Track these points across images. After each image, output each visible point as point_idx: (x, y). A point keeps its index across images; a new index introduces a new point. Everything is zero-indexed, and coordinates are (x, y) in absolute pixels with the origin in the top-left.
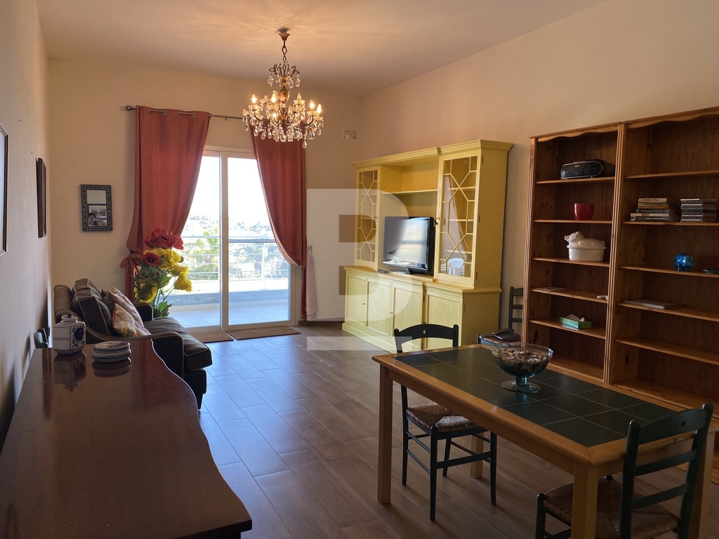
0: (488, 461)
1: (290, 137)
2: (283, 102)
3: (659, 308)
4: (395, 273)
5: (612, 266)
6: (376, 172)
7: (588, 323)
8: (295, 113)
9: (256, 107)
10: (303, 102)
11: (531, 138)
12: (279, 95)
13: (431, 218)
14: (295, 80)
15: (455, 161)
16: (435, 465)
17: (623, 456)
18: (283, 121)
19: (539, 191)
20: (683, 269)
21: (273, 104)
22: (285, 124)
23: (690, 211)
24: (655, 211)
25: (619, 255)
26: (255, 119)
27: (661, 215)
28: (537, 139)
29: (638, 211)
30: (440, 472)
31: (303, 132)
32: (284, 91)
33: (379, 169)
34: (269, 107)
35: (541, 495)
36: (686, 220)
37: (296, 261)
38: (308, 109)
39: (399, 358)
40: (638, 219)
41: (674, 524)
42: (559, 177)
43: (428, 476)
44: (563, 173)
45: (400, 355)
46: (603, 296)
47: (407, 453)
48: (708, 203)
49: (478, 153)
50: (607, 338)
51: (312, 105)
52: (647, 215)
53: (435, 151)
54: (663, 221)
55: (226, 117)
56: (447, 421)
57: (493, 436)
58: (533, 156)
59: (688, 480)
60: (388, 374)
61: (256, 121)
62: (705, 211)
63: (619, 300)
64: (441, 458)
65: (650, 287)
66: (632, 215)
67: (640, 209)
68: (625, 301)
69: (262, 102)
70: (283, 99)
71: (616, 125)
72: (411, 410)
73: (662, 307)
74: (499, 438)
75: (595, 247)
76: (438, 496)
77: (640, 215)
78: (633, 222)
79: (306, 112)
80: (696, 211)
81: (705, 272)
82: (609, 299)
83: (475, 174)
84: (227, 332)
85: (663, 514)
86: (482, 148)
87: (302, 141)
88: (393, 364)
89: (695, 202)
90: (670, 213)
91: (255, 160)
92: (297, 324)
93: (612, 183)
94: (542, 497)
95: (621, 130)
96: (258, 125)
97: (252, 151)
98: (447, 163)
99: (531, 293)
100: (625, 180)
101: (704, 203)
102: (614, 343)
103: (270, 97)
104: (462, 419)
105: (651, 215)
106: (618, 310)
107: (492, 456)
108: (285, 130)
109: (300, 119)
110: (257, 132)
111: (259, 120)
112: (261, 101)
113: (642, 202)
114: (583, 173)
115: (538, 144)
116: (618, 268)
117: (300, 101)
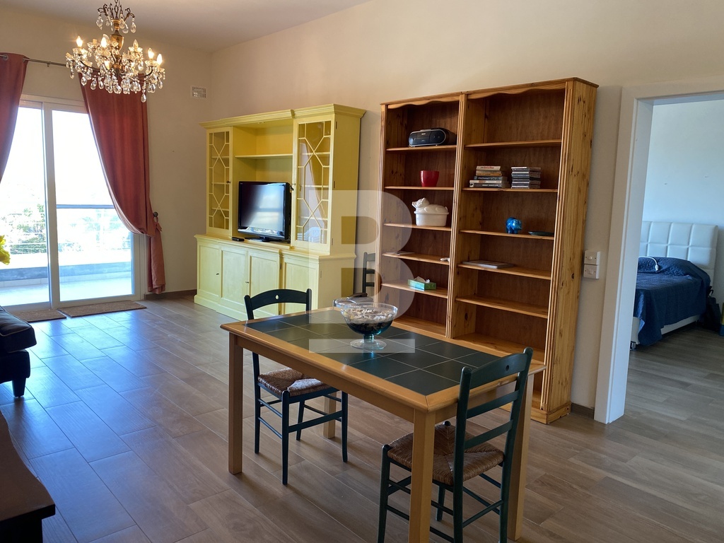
0: (340, 421)
1: (126, 87)
2: (116, 48)
3: (492, 268)
4: (250, 241)
5: (453, 230)
6: (228, 133)
7: (433, 284)
8: (130, 61)
9: (83, 51)
10: (140, 50)
11: (382, 104)
12: (111, 39)
13: (287, 184)
14: (130, 25)
15: (309, 125)
16: (287, 429)
17: (457, 401)
18: (117, 70)
19: (389, 157)
20: (513, 232)
21: (103, 49)
22: (119, 73)
23: (519, 179)
24: (490, 178)
25: (460, 219)
26: (82, 65)
27: (495, 182)
28: (387, 105)
29: (476, 178)
30: (292, 436)
31: (142, 85)
32: (117, 35)
33: (230, 130)
34: (98, 52)
35: (387, 446)
36: (517, 187)
37: (140, 229)
38: (146, 57)
39: (249, 325)
40: (476, 185)
41: (500, 459)
42: (407, 145)
43: (280, 441)
44: (411, 141)
45: (251, 321)
46: (446, 259)
47: (259, 421)
48: (534, 171)
49: (332, 118)
50: (449, 297)
51: (151, 54)
52: (483, 182)
53: (289, 114)
54: (497, 187)
55: (48, 63)
56: (299, 384)
57: (345, 396)
58: (383, 123)
59: (512, 418)
60: (238, 342)
61: (84, 68)
62: (531, 179)
63: (459, 262)
64: (293, 421)
65: (486, 249)
66: (471, 182)
67: (478, 176)
68: (466, 263)
69: (91, 46)
70: (116, 44)
71: (458, 94)
72: (263, 377)
73: (495, 267)
74: (350, 398)
75: (439, 212)
76: (290, 460)
77: (478, 182)
78: (472, 188)
79: (144, 61)
80: (524, 179)
81: (530, 234)
82: (450, 261)
83: (329, 139)
84: (58, 309)
85: (491, 451)
86: (336, 113)
87: (140, 93)
88: (244, 331)
89: (523, 170)
90: (503, 180)
91: (87, 115)
92: (143, 298)
93: (454, 151)
94: (387, 448)
95: (462, 100)
96: (86, 73)
97: (83, 104)
98: (301, 126)
99: (382, 258)
100: (465, 148)
101: (530, 171)
102: (455, 301)
103: (99, 42)
104: (314, 382)
105: (487, 182)
106: (459, 271)
107: (343, 415)
108: (120, 80)
109: (137, 68)
110: (85, 80)
111: (88, 67)
112: (89, 45)
113: (480, 169)
114: (428, 142)
115: (389, 111)
116: (459, 233)
117: (136, 48)
